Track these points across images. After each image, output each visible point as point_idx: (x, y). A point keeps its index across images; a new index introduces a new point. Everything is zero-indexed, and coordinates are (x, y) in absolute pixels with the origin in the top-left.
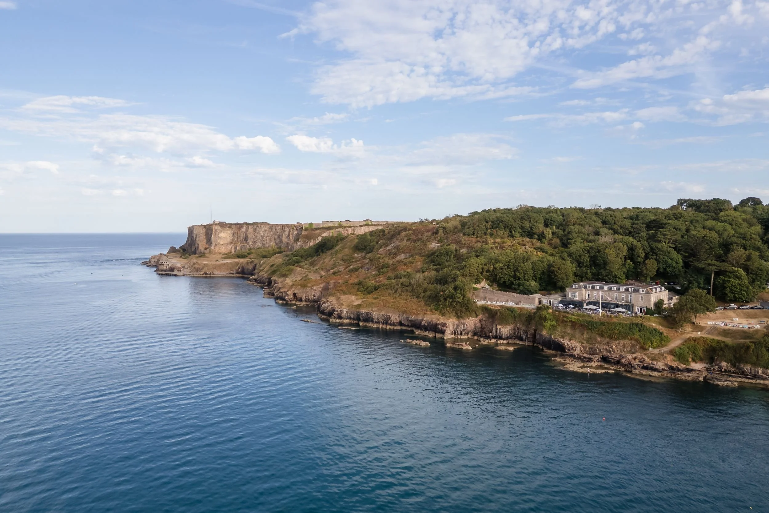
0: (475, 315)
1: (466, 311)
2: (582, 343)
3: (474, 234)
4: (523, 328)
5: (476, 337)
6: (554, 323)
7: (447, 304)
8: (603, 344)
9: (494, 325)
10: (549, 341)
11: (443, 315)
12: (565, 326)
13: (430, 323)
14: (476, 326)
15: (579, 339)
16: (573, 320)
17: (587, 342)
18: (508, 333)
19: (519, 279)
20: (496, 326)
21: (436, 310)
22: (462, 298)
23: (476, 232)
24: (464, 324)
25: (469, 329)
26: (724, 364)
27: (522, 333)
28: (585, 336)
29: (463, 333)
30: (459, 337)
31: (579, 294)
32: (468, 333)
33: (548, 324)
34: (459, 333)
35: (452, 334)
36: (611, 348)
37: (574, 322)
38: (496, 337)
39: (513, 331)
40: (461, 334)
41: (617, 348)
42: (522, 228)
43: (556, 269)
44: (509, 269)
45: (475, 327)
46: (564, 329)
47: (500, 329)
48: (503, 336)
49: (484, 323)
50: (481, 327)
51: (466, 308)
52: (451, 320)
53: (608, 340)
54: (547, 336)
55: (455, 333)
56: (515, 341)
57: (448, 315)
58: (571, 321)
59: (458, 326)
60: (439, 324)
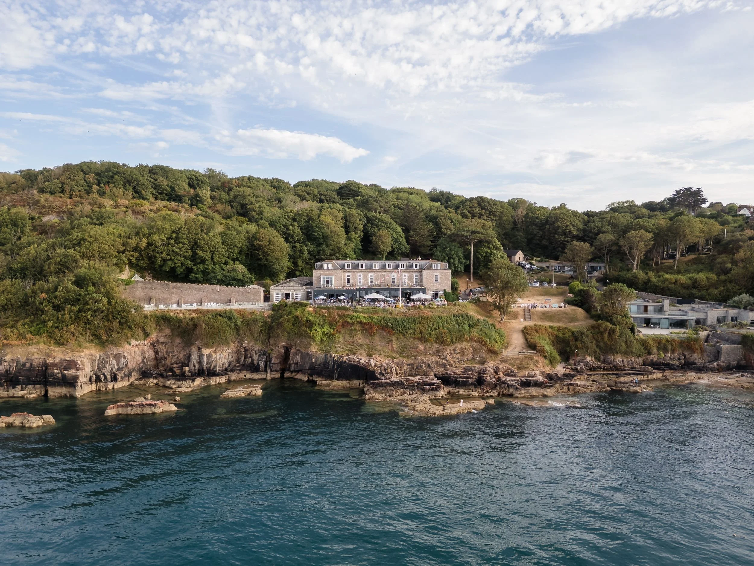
0: (141, 334)
1: (122, 329)
2: (394, 358)
3: (63, 192)
4: (258, 347)
5: (151, 380)
6: (326, 329)
7: (67, 316)
8: (430, 354)
9: (194, 350)
10: (325, 364)
11: (59, 343)
12: (351, 333)
13: (24, 365)
14: (144, 358)
15: (384, 352)
16: (364, 320)
17: (401, 354)
18: (226, 361)
19: (203, 261)
20: (199, 349)
21: (38, 333)
22: (105, 300)
23: (67, 187)
24: (117, 357)
25: (131, 365)
26: (589, 359)
27: (256, 357)
28: (396, 344)
29: (119, 376)
30: (110, 386)
31: (335, 279)
32: (129, 375)
33: (318, 333)
34: (109, 377)
35: (92, 384)
36: (445, 359)
37: (366, 324)
38: (200, 373)
39: (235, 356)
40: (114, 379)
41: (453, 358)
42: (156, 187)
43: (266, 243)
44: (181, 245)
45: (143, 360)
46: (352, 336)
47: (209, 356)
48: (218, 368)
49: (162, 349)
50: (156, 359)
51: (120, 322)
52: (87, 352)
53: (436, 346)
54: (321, 355)
55: (98, 380)
56: (242, 375)
57: (73, 342)
58: (361, 323)
59: (103, 363)
60: (54, 365)
